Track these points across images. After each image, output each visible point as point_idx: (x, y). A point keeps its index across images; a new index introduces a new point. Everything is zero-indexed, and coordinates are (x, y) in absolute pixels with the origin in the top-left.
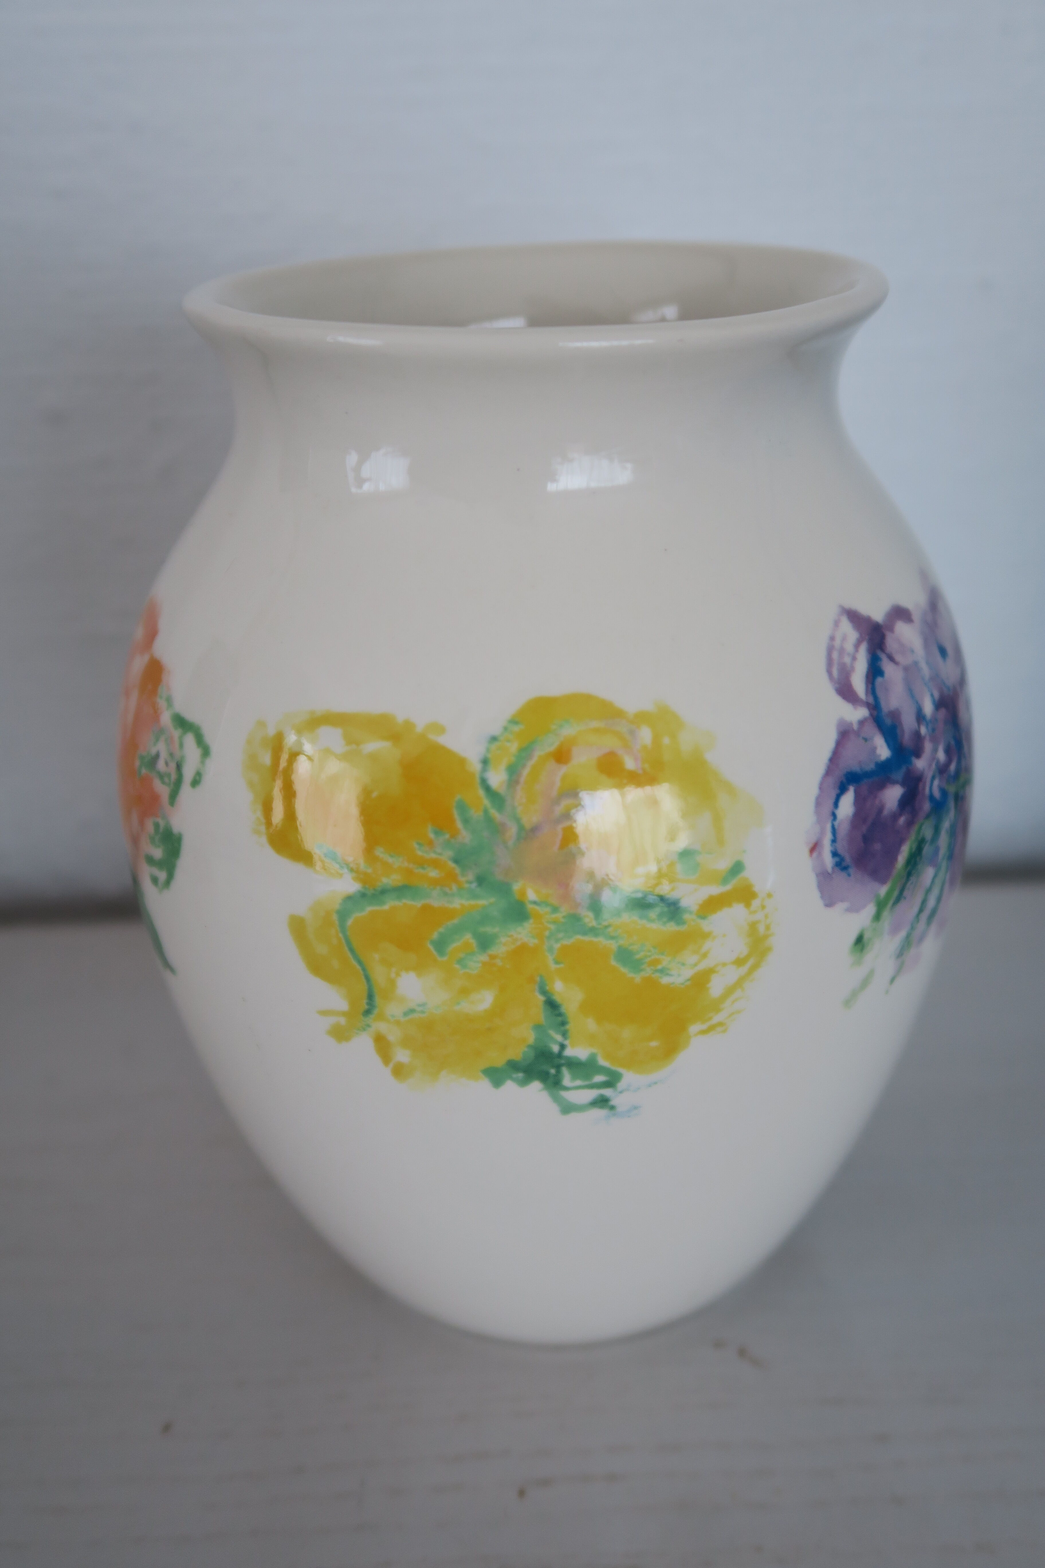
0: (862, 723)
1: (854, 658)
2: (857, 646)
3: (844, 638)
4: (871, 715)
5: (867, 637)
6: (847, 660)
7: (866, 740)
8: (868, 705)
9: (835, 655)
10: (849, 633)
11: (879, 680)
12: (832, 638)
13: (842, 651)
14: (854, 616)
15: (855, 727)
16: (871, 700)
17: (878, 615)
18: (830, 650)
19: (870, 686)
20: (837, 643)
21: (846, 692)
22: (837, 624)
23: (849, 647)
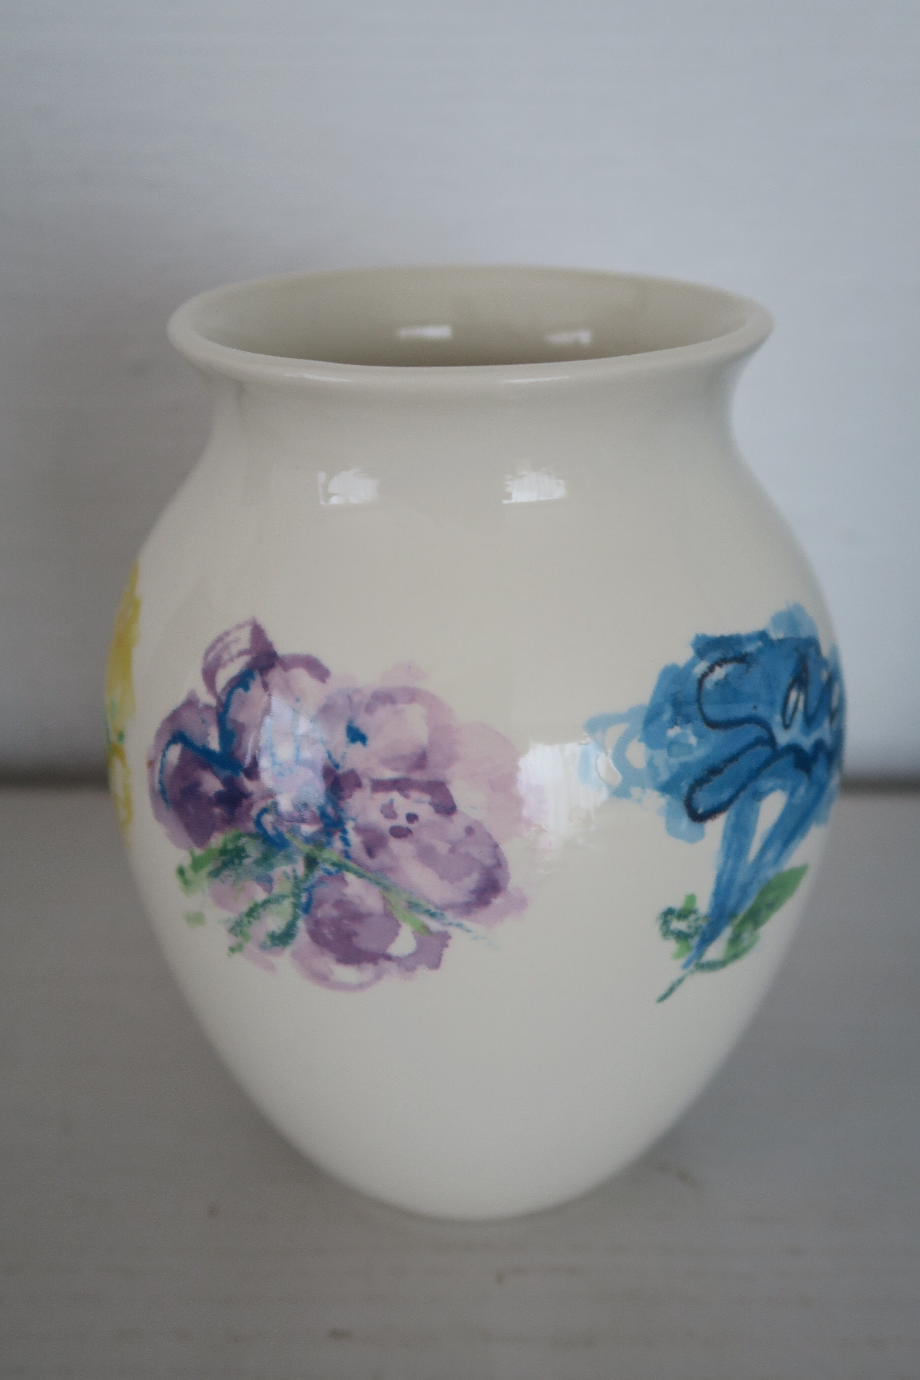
0: (207, 707)
1: (232, 660)
2: (241, 654)
3: (236, 640)
4: (217, 708)
5: (255, 655)
6: (226, 656)
7: (203, 721)
8: (219, 699)
9: (220, 646)
10: (244, 640)
11: (240, 691)
12: (227, 634)
13: (227, 647)
14: (258, 633)
15: (200, 705)
16: (224, 698)
17: (283, 648)
18: (220, 639)
19: (229, 689)
20: (230, 638)
21: (209, 675)
22: (240, 627)
23: (235, 649)
